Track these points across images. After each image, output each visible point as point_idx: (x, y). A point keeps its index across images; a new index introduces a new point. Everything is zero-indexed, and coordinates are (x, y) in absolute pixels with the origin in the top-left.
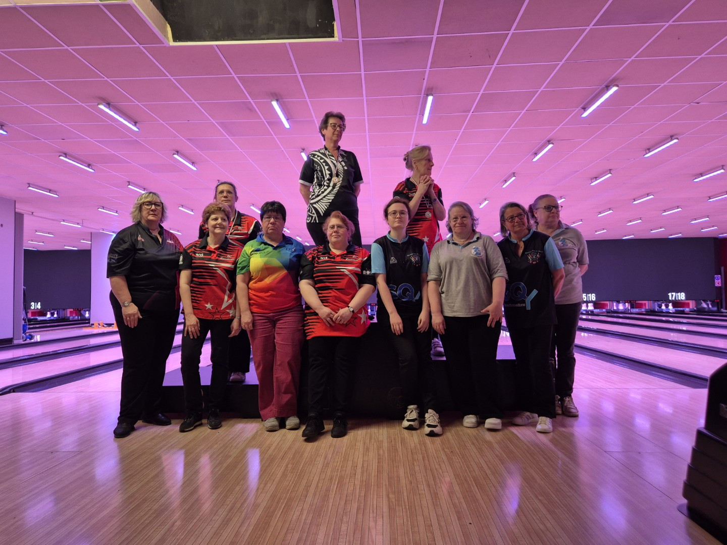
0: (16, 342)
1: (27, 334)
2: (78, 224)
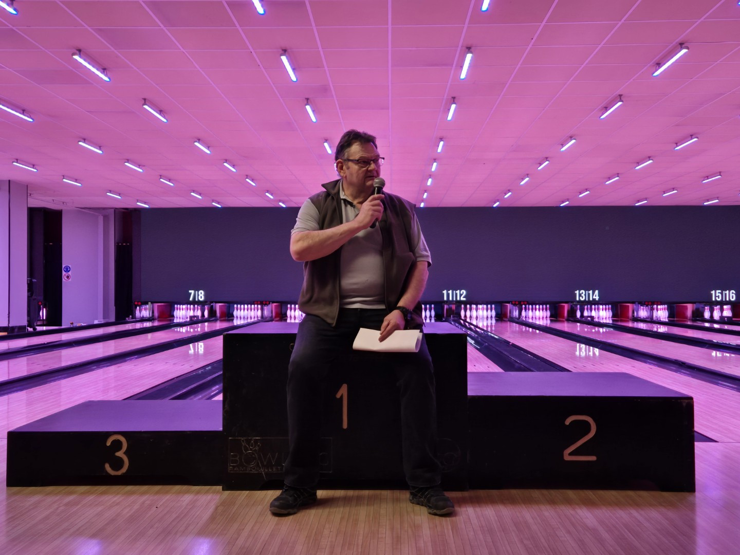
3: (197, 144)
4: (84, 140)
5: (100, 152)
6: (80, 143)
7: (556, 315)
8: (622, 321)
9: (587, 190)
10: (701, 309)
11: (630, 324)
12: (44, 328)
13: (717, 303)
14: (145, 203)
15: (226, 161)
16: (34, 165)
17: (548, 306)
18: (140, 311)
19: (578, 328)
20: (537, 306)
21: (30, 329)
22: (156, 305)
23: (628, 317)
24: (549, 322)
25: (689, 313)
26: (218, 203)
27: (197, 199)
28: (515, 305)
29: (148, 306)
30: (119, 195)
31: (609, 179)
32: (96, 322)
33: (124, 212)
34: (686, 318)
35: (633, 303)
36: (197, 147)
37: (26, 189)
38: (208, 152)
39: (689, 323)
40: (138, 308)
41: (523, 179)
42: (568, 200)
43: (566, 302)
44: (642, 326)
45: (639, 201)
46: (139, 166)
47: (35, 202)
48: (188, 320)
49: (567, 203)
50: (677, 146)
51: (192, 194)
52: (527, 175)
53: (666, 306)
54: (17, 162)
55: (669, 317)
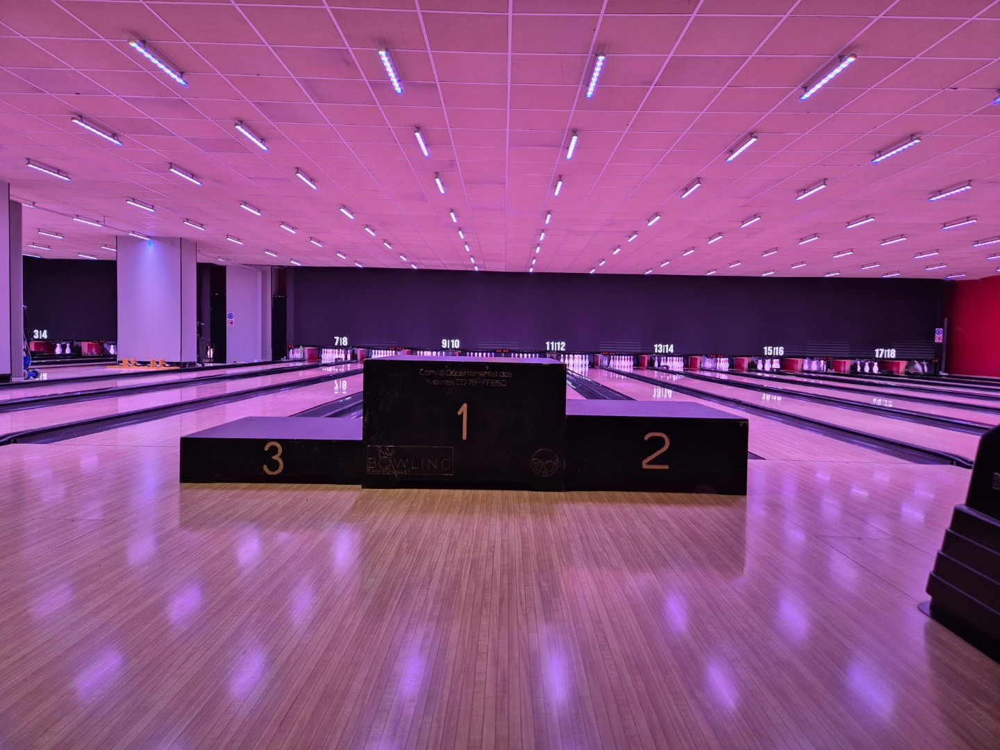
0: (14, 380)
1: (31, 371)
2: (98, 222)
3: (342, 210)
4: (246, 204)
5: (259, 214)
6: (242, 206)
7: (638, 364)
8: (691, 370)
9: (667, 261)
10: (755, 362)
11: (698, 373)
12: (211, 365)
13: (769, 357)
14: (298, 262)
15: (367, 226)
16: (202, 225)
17: (632, 357)
18: (293, 353)
19: (655, 375)
20: (623, 357)
21: (200, 365)
22: (306, 348)
23: (696, 368)
24: (632, 369)
25: (746, 365)
26: (360, 263)
27: (342, 260)
28: (605, 355)
29: (299, 349)
30: (276, 253)
31: (686, 251)
32: (256, 361)
33: (279, 269)
34: (743, 369)
35: (701, 355)
36: (343, 213)
37: (195, 245)
38: (351, 217)
39: (745, 372)
40: (291, 350)
41: (615, 250)
42: (651, 269)
43: (647, 354)
44: (707, 374)
45: (709, 272)
46: (293, 228)
47: (204, 258)
48: (334, 361)
49: (651, 271)
50: (743, 224)
51: (338, 255)
52: (619, 247)
53: (727, 359)
54: (187, 222)
55: (729, 368)
